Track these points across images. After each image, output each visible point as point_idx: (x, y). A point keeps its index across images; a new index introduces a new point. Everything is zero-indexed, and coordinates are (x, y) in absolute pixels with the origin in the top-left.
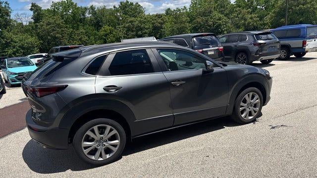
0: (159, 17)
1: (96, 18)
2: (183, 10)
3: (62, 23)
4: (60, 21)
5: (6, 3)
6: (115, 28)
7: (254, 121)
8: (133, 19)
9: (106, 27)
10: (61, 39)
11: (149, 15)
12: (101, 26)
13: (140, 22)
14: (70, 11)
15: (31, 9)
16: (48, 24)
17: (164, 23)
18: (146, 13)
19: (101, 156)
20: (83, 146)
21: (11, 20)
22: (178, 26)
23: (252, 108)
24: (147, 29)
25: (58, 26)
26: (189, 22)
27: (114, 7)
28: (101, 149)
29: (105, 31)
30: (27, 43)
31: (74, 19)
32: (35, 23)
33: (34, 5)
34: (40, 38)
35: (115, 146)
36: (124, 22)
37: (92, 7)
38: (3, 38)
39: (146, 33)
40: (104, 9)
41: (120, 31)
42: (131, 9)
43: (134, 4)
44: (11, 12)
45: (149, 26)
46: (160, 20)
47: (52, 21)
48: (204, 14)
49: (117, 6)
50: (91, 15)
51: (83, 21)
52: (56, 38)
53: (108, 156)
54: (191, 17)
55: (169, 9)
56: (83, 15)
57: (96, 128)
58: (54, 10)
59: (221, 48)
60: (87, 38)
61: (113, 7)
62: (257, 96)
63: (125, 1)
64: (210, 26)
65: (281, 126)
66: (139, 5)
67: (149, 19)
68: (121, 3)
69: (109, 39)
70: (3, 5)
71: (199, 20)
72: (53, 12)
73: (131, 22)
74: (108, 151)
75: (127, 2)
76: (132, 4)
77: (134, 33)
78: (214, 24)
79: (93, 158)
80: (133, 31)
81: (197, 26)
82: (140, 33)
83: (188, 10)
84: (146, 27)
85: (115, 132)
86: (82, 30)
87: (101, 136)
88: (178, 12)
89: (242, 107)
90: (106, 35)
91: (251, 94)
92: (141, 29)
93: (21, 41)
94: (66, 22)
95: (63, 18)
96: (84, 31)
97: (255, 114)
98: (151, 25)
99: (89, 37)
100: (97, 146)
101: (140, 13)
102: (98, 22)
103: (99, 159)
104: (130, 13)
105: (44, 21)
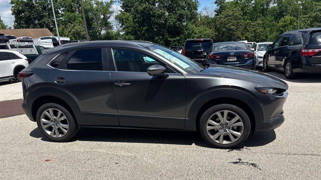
1: (281, 8)
3: (240, 15)
4: (238, 13)
6: (298, 18)
9: (288, 18)
10: (234, 31)
12: (283, 16)
14: (253, 2)
15: (216, 3)
16: (226, 17)
19: (55, 133)
20: (41, 122)
21: (197, 14)
23: (229, 131)
25: (236, 18)
29: (285, 21)
30: (204, 35)
31: (254, 10)
32: (217, 15)
34: (217, 30)
35: (65, 129)
36: (312, 10)
38: (187, 30)
41: (303, 21)
44: (198, 6)
47: (231, 13)
50: (276, 5)
51: (264, 12)
52: (230, 30)
53: (60, 136)
56: (268, 5)
58: (237, 2)
60: (262, 29)
62: (238, 117)
72: (235, 4)
74: (61, 132)
79: (49, 133)
85: (65, 117)
86: (259, 21)
87: (55, 117)
89: (210, 125)
90: (284, 26)
91: (226, 112)
93: (200, 32)
94: (245, 14)
95: (242, 10)
96: (261, 22)
97: (233, 140)
99: (265, 29)
100: (53, 125)
102: (282, 12)
103: (54, 136)
105: (224, 13)
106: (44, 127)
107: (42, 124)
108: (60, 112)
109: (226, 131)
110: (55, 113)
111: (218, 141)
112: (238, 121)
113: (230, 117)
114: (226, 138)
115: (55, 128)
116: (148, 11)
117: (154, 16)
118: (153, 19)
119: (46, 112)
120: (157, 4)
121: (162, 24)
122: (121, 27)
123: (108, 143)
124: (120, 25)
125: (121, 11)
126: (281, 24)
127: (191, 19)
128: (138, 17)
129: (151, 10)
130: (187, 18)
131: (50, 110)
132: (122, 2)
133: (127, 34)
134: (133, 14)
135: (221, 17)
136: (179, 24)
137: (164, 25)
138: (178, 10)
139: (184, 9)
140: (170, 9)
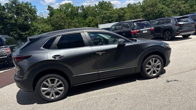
0: (122, 10)
1: (85, 12)
2: (139, 4)
3: (65, 16)
4: (64, 16)
5: (34, 6)
6: (95, 18)
7: (157, 77)
8: (106, 12)
9: (90, 18)
10: (64, 26)
11: (116, 9)
12: (87, 17)
13: (111, 13)
14: (70, 9)
15: (48, 9)
16: (57, 18)
17: (125, 13)
18: (115, 8)
19: (53, 96)
20: (41, 90)
21: (37, 16)
22: (134, 14)
23: (155, 69)
24: (115, 17)
25: (63, 18)
26: (142, 12)
27: (95, 5)
28: (53, 92)
29: (89, 20)
30: (45, 29)
31: (72, 14)
32: (50, 17)
33: (49, 7)
34: (53, 26)
35: (61, 90)
36: (101, 14)
37: (82, 6)
38: (33, 26)
39: (114, 20)
40: (89, 7)
41: (98, 19)
42: (105, 6)
43: (107, 2)
44: (37, 11)
45: (116, 15)
46: (123, 12)
47: (59, 15)
48: (152, 6)
49: (97, 5)
50: (82, 11)
51: (77, 15)
52: (61, 25)
54: (143, 8)
55: (130, 4)
56: (77, 11)
57: (49, 80)
58: (61, 9)
60: (79, 24)
61: (94, 5)
63: (102, 1)
64: (156, 13)
65: (174, 80)
66: (110, 3)
67: (116, 11)
68: (99, 2)
69: (92, 25)
70: (33, 8)
71: (148, 10)
72: (60, 10)
73: (105, 13)
74: (57, 93)
75: (103, 1)
76: (106, 2)
77: (107, 20)
78: (159, 12)
79: (48, 97)
80: (106, 19)
81: (147, 14)
82: (110, 20)
83: (142, 4)
84: (114, 16)
85: (61, 82)
86: (76, 20)
87: (53, 84)
88: (135, 6)
89: (147, 67)
90: (90, 22)
91: (154, 59)
92: (111, 18)
93: (42, 28)
94: (67, 16)
95: (65, 14)
96: (77, 21)
97: (157, 73)
98: (117, 15)
99: (80, 24)
100: (50, 90)
101: (110, 8)
102: (86, 15)
103: (52, 98)
104: (105, 8)
105: (55, 16)
106: (44, 93)
107: (42, 92)
108: (57, 80)
110: (53, 81)
111: (151, 75)
112: (159, 62)
113: (155, 61)
114: (154, 72)
117: (6, 18)
118: (6, 20)
120: (6, 10)
121: (13, 23)
126: (87, 21)
127: (34, 19)
129: (3, 14)
130: (31, 19)
135: (54, 18)
136: (26, 23)
137: (16, 24)
138: (24, 14)
139: (27, 13)
140: (17, 14)
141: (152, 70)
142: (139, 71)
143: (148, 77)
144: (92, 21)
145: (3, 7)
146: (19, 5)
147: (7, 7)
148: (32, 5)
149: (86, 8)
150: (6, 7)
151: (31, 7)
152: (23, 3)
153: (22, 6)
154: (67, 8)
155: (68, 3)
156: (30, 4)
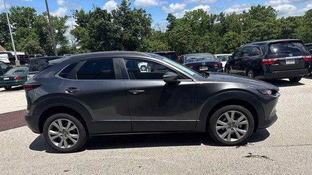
0: (291, 21)
1: (224, 24)
3: (190, 30)
4: (188, 29)
5: (149, 15)
6: (239, 33)
7: (238, 144)
8: (260, 23)
9: (231, 33)
10: (186, 45)
12: (226, 32)
13: (268, 26)
14: (200, 19)
15: (167, 19)
16: (177, 32)
17: (297, 26)
18: (278, 18)
19: (63, 144)
20: (49, 133)
21: (151, 29)
23: (236, 130)
24: (275, 34)
25: (186, 33)
27: (244, 12)
29: (229, 37)
31: (202, 26)
32: (169, 30)
33: (170, 15)
34: (170, 44)
36: (250, 27)
37: (222, 15)
38: (142, 44)
40: (234, 14)
41: (244, 36)
42: (262, 13)
43: (266, 7)
44: (151, 22)
45: (278, 30)
46: (292, 24)
47: (182, 29)
49: (247, 12)
50: (219, 22)
51: (210, 28)
52: (182, 44)
53: (69, 146)
56: (212, 22)
58: (186, 19)
59: (308, 57)
60: (209, 43)
61: (242, 13)
62: (243, 117)
63: (256, 6)
66: (272, 9)
67: (279, 23)
68: (252, 8)
69: (231, 45)
70: (147, 17)
72: (184, 20)
73: (258, 26)
74: (69, 142)
75: (259, 6)
76: (264, 8)
77: (259, 38)
79: (57, 144)
80: (258, 36)
82: (265, 38)
84: (274, 31)
85: (75, 127)
87: (65, 128)
89: (219, 125)
90: (228, 41)
91: (233, 112)
92: (268, 34)
93: (154, 46)
94: (194, 29)
95: (191, 26)
96: (208, 37)
97: (240, 137)
98: (281, 29)
99: (212, 43)
100: (61, 136)
101: (270, 17)
102: (225, 28)
103: (62, 147)
104: (260, 17)
105: (176, 29)
107: (49, 136)
108: (70, 122)
109: (233, 130)
110: (65, 124)
111: (226, 140)
112: (244, 120)
115: (64, 139)
116: (104, 26)
117: (110, 31)
118: (109, 33)
119: (54, 123)
120: (112, 20)
121: (118, 38)
122: (77, 41)
123: (120, 150)
124: (76, 39)
125: (76, 26)
126: (225, 39)
127: (145, 34)
128: (94, 32)
129: (107, 25)
130: (141, 33)
131: (59, 121)
132: (77, 18)
133: (83, 48)
134: (89, 29)
135: (174, 33)
136: (134, 39)
137: (120, 39)
138: (133, 26)
139: (139, 25)
140: (125, 25)
141: (229, 131)
142: (202, 128)
143: (220, 142)
144: (234, 39)
145: (109, 15)
146: (128, 12)
147: (114, 16)
148: (146, 13)
149: (228, 16)
150: (112, 16)
151: (145, 15)
152: (135, 9)
153: (132, 14)
154: (196, 18)
155: (199, 10)
156: (144, 12)
